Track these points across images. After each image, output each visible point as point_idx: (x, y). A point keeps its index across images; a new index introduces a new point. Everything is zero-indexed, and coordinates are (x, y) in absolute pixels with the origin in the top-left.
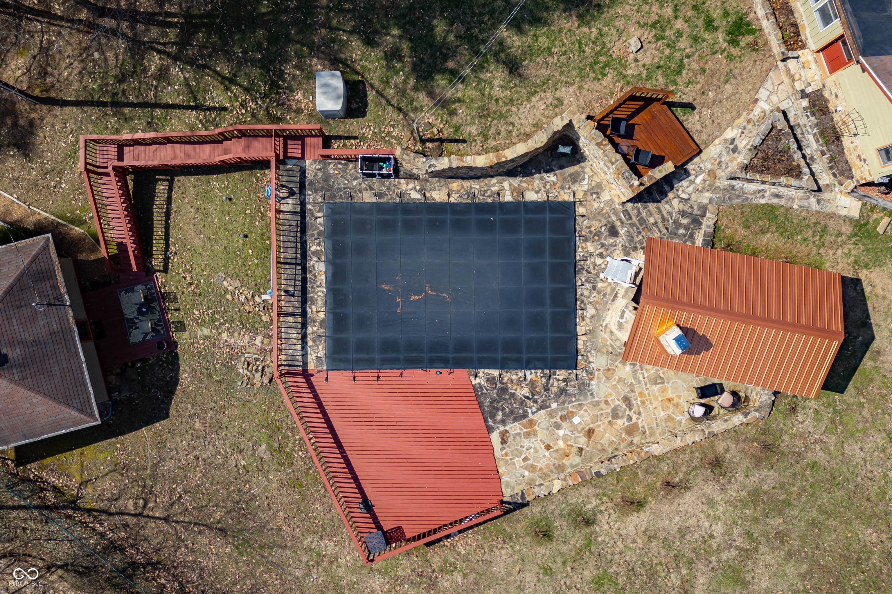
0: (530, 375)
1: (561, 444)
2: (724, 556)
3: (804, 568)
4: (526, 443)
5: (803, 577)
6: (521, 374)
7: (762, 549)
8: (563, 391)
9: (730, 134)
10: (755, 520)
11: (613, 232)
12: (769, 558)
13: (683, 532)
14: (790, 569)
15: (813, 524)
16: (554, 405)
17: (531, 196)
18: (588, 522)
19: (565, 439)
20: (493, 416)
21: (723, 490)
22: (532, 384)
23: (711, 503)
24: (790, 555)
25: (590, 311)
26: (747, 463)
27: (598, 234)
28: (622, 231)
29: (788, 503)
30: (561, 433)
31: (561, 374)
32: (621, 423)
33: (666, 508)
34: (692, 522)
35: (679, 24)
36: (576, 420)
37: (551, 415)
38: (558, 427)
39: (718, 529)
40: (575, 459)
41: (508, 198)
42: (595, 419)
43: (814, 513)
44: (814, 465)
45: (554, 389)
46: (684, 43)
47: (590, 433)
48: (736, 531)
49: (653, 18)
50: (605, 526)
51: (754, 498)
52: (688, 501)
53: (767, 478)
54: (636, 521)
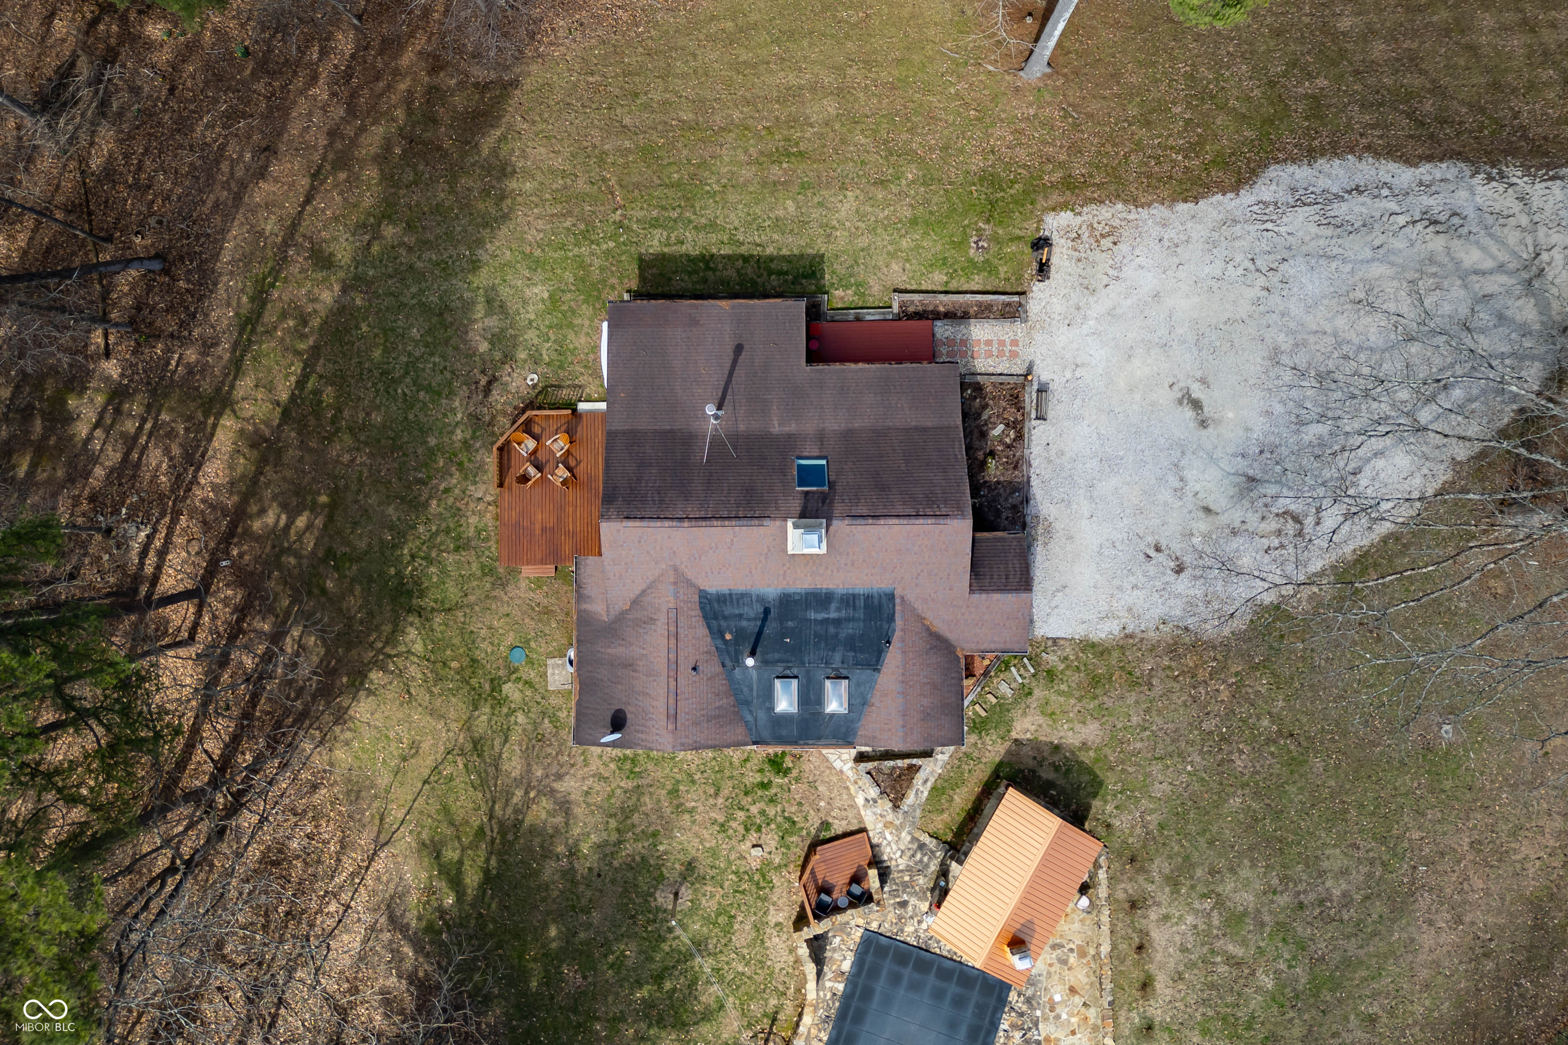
0: (1004, 1025)
1: (1074, 1020)
2: (1216, 922)
3: (1246, 862)
5: (1253, 866)
6: (1001, 1034)
7: (1220, 889)
8: (1028, 1001)
9: (860, 801)
10: (1193, 887)
11: (903, 904)
12: (1230, 886)
13: (1184, 950)
14: (1245, 873)
15: (1211, 843)
16: (1038, 1013)
17: (846, 966)
18: (1150, 1028)
19: (1071, 1015)
21: (1159, 904)
22: (1013, 1026)
23: (1166, 918)
24: (1232, 870)
26: (1141, 879)
27: (900, 918)
28: (905, 897)
29: (1187, 858)
30: (1064, 1016)
31: (1013, 996)
32: (1073, 959)
33: (1159, 957)
34: (1177, 938)
35: (754, 810)
36: (1057, 998)
37: (1046, 1019)
38: (1058, 1017)
39: (1190, 919)
40: (1092, 1013)
41: (841, 987)
42: (1062, 980)
43: (1202, 841)
44: (1161, 826)
45: (1024, 1008)
46: (771, 811)
47: (1072, 990)
48: (1197, 905)
49: (741, 829)
50: (1156, 1010)
51: (1173, 882)
52: (1159, 936)
53: (1160, 866)
54: (1161, 984)
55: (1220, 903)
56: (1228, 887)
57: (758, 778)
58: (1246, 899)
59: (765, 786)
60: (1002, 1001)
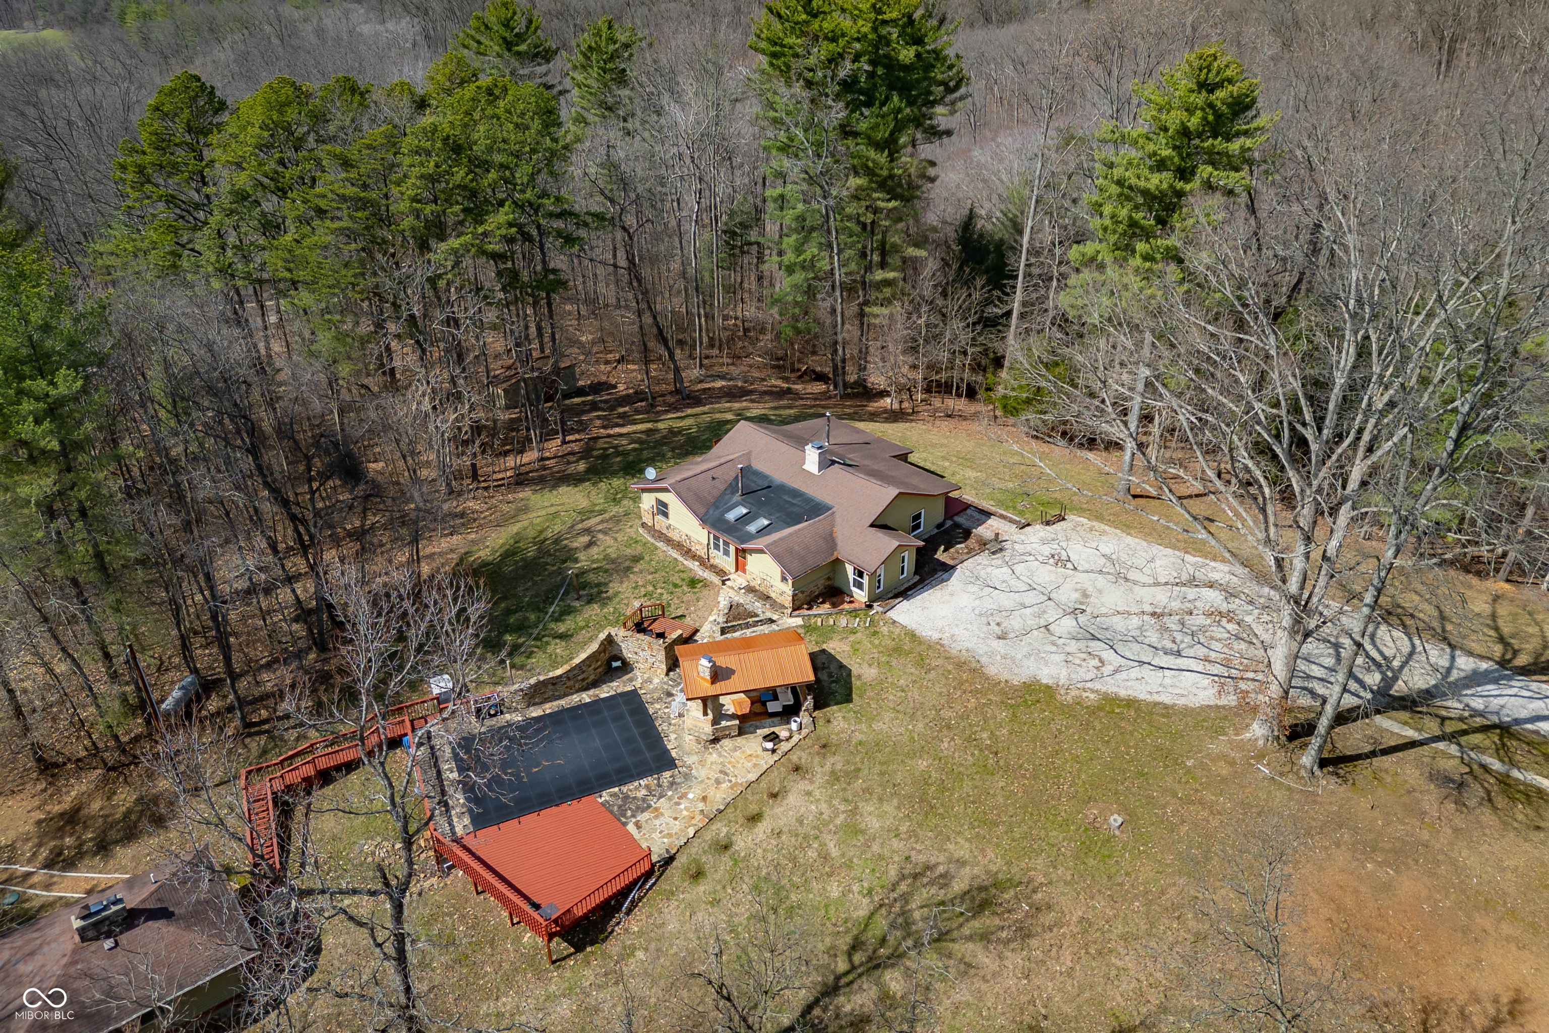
0: (643, 782)
1: (685, 813)
2: (838, 822)
3: (895, 802)
4: (657, 822)
5: (898, 808)
6: (636, 784)
7: (860, 805)
8: (672, 784)
9: (711, 618)
10: (844, 790)
12: (870, 808)
13: (800, 821)
14: (886, 807)
15: (882, 774)
16: (670, 794)
17: (603, 696)
18: (726, 847)
19: (686, 809)
20: (624, 816)
21: (811, 782)
22: (647, 787)
23: (809, 794)
24: (881, 800)
25: (673, 736)
26: (817, 760)
27: (660, 698)
29: (858, 770)
30: (682, 807)
31: (667, 774)
32: (725, 785)
33: (778, 810)
34: (803, 810)
36: (691, 796)
37: (670, 799)
38: (678, 804)
39: (824, 807)
41: (588, 701)
42: (705, 790)
44: (860, 743)
45: (666, 785)
47: (704, 799)
48: (835, 802)
50: (741, 843)
51: (835, 777)
52: (793, 799)
53: (836, 761)
54: (762, 829)
55: (854, 812)
56: (867, 808)
57: (678, 582)
58: (874, 824)
59: (676, 586)
60: (659, 770)
